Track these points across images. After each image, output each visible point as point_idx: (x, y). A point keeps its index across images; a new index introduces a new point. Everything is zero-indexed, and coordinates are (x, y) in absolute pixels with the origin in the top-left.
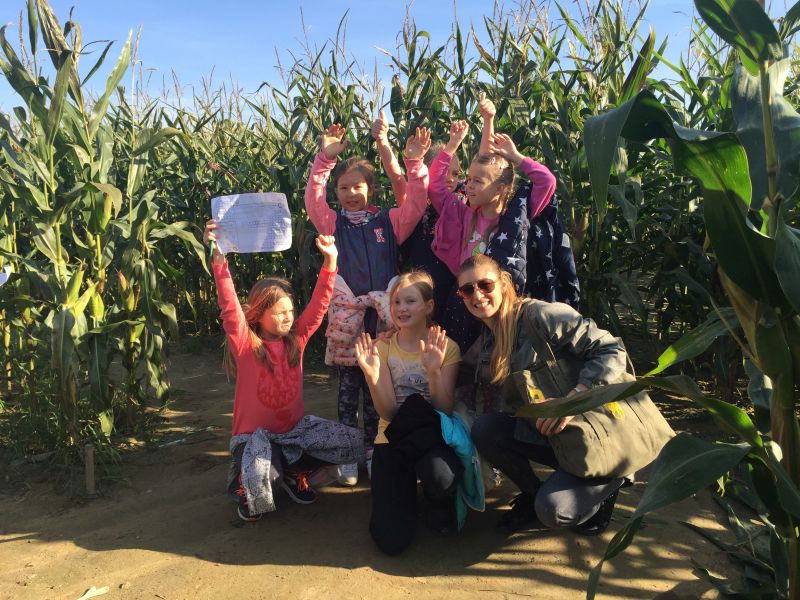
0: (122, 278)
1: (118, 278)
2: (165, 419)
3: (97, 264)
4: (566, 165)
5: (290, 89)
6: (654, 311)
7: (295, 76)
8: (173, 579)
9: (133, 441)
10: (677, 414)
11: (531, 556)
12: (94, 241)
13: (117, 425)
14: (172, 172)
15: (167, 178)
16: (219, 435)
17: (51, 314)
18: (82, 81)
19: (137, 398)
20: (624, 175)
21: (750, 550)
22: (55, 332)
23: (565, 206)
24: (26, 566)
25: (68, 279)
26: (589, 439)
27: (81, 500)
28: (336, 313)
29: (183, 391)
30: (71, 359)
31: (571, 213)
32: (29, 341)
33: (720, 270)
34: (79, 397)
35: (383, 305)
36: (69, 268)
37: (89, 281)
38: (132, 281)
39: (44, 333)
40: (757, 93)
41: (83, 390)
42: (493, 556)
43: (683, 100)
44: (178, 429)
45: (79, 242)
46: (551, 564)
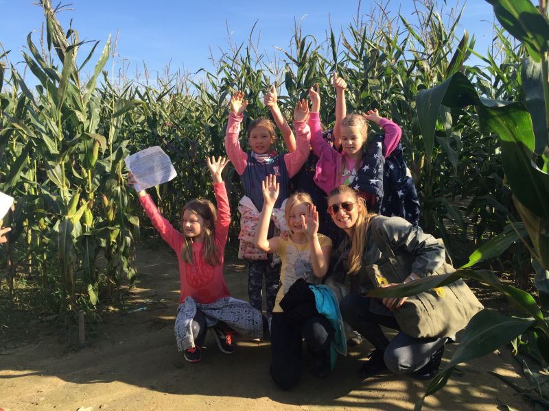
0: (105, 198)
1: (103, 198)
2: (133, 294)
3: (88, 189)
4: (408, 124)
5: (219, 73)
6: (471, 224)
7: (222, 64)
8: (136, 403)
9: (112, 308)
10: (487, 296)
11: (383, 393)
12: (87, 174)
13: (100, 297)
14: (141, 128)
15: (138, 132)
16: (168, 305)
17: (58, 223)
18: (79, 68)
19: (114, 279)
20: (449, 131)
21: (538, 392)
22: (60, 234)
23: (408, 151)
24: (38, 392)
25: (69, 199)
26: (420, 312)
27: (76, 348)
28: (246, 224)
29: (146, 275)
30: (70, 252)
31: (412, 156)
32: (44, 240)
33: (513, 197)
34: (75, 279)
35: (278, 218)
36: (70, 192)
37: (83, 201)
38: (112, 200)
39: (53, 235)
40: (540, 75)
41: (78, 273)
42: (353, 393)
43: (490, 79)
44: (141, 301)
45: (76, 174)
46: (396, 399)
